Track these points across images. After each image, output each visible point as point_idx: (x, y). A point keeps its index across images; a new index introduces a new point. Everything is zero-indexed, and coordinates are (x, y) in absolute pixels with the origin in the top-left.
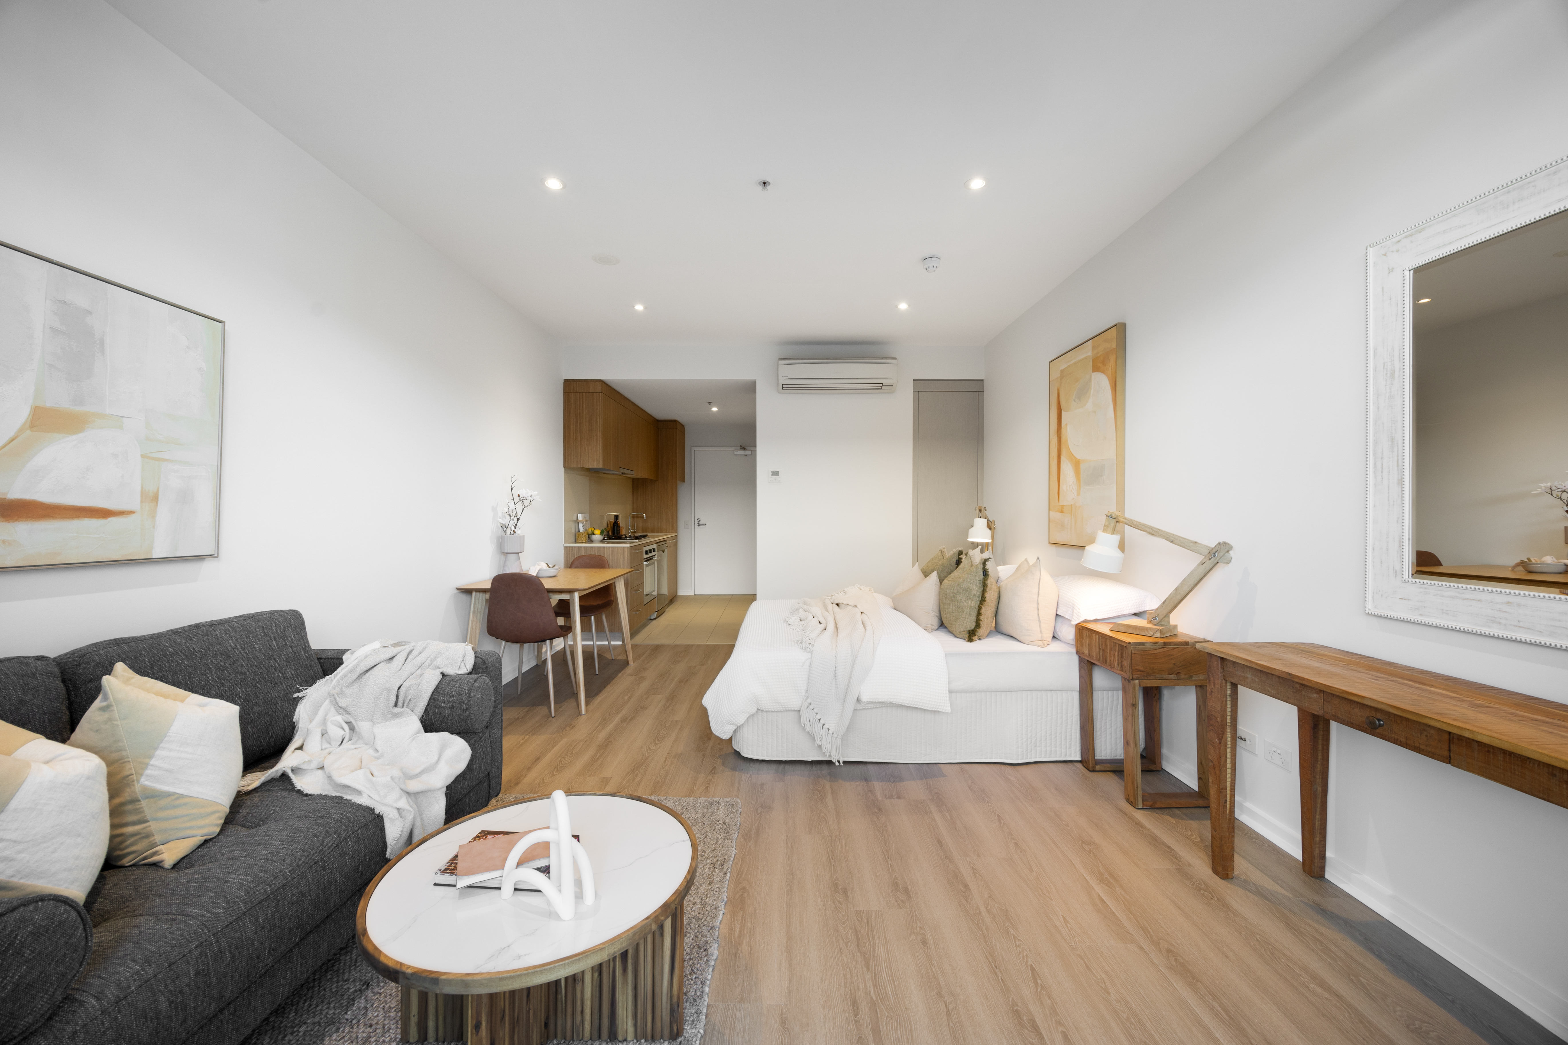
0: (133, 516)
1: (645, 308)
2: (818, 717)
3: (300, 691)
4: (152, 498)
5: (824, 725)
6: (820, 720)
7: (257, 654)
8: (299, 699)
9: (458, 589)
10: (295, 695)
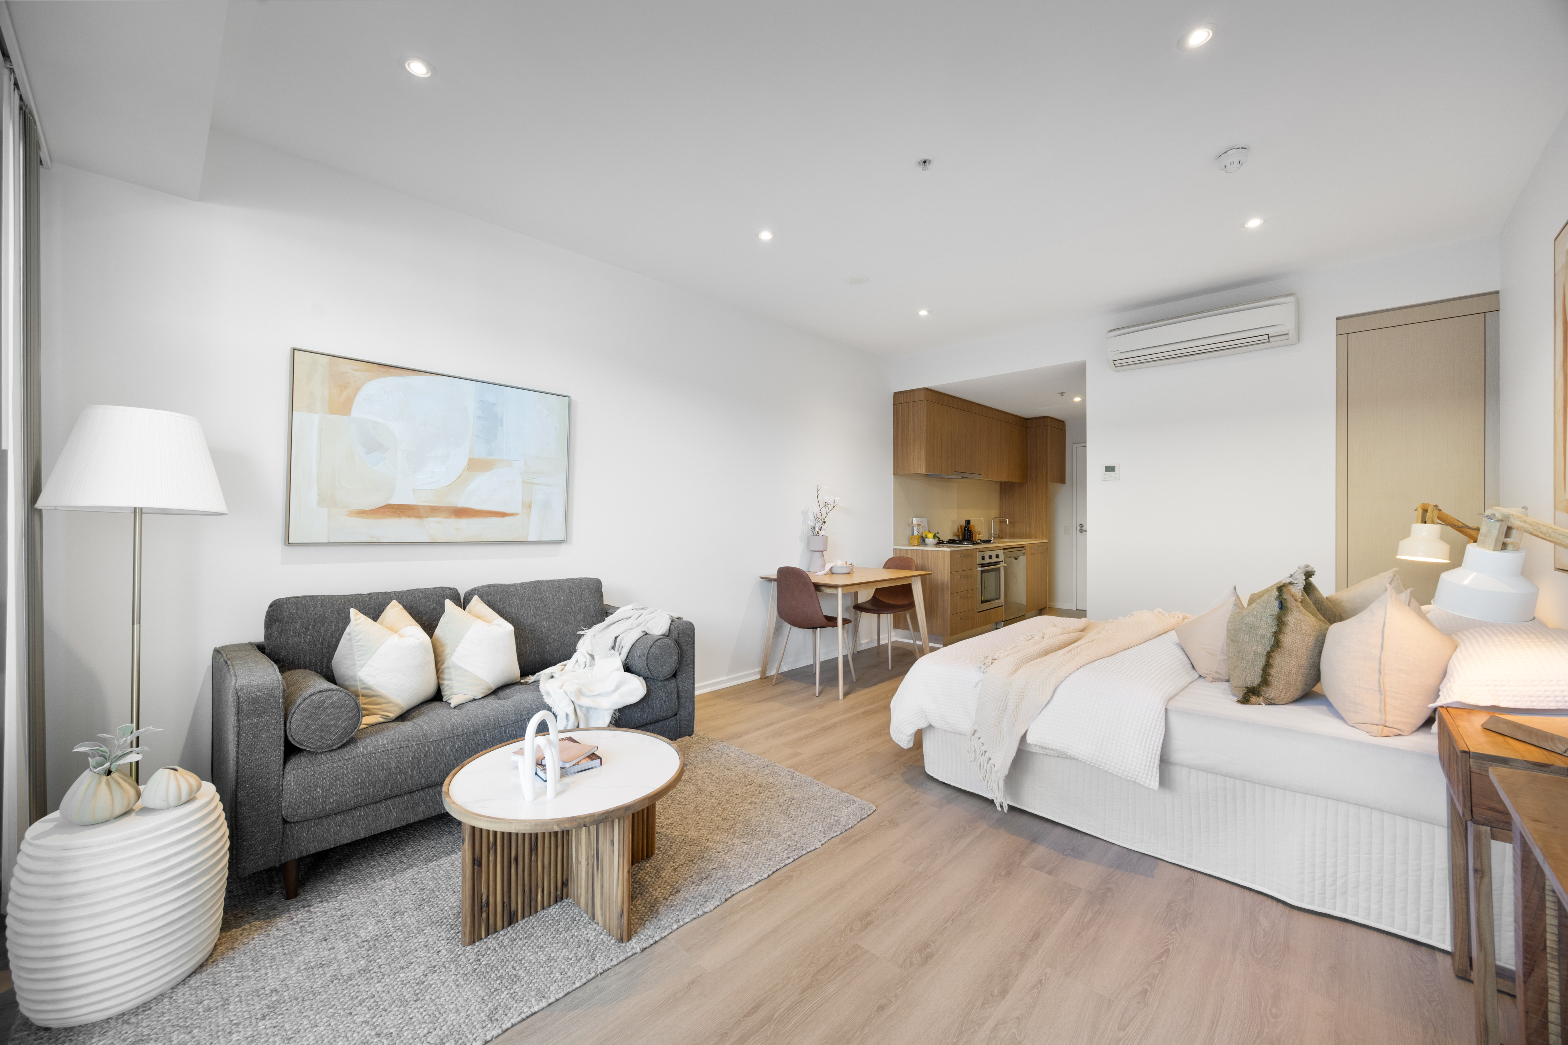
0: (518, 516)
1: (930, 312)
2: (984, 748)
3: (583, 630)
4: (528, 506)
5: (990, 759)
6: (985, 752)
7: (561, 603)
8: (580, 636)
9: (762, 578)
10: (579, 633)
